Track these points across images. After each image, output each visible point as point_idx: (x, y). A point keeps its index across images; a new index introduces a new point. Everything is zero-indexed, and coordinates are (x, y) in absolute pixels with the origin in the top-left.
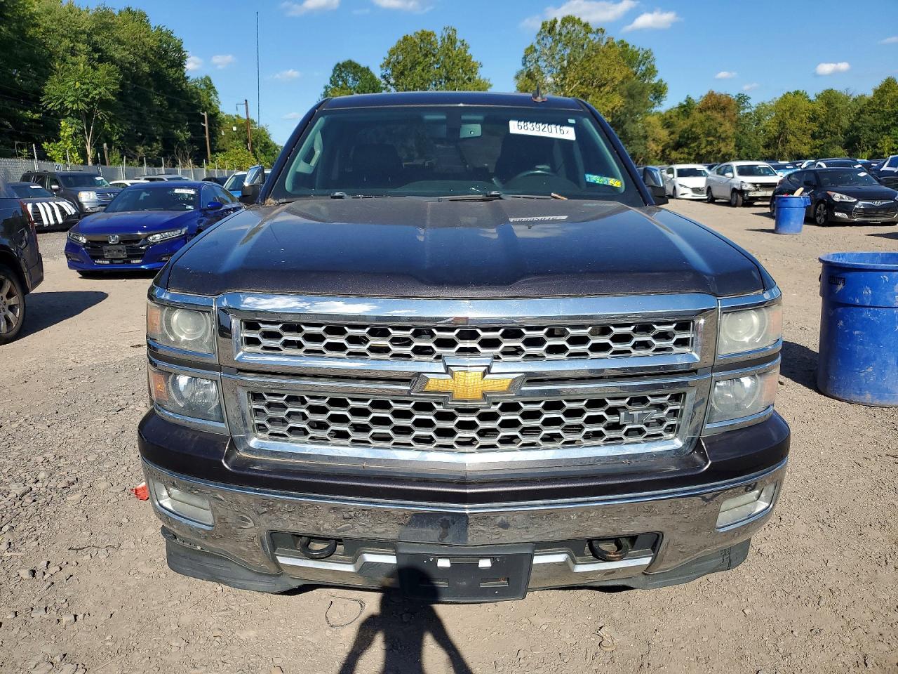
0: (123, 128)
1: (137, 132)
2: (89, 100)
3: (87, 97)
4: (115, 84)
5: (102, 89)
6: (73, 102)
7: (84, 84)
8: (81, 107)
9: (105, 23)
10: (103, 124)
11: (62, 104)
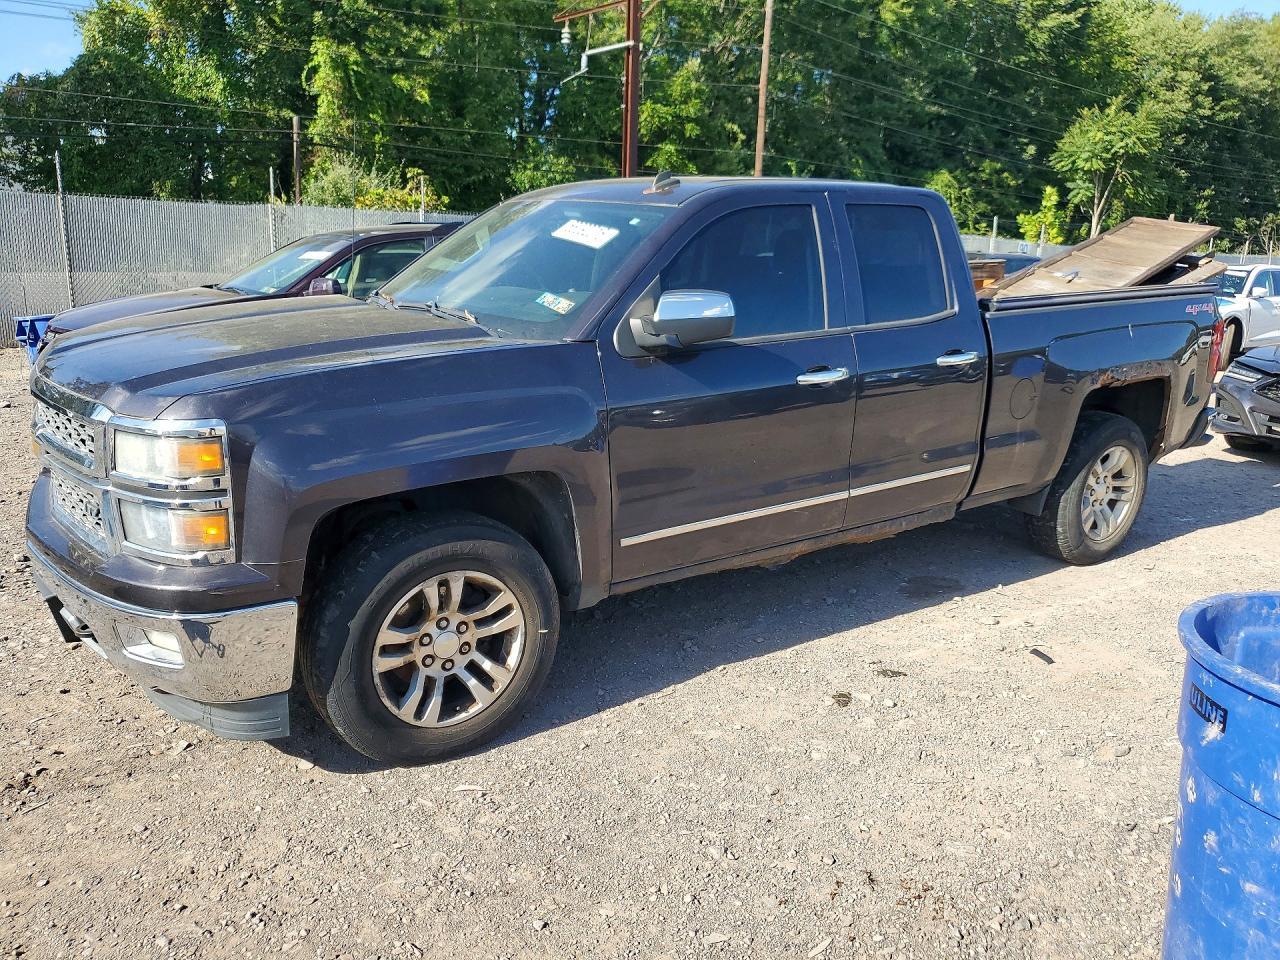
0: (1152, 193)
1: (1243, 197)
2: (1109, 156)
3: (1107, 151)
4: (1153, 131)
5: (1130, 141)
6: (1086, 160)
7: (1107, 134)
8: (1096, 167)
9: (1239, 37)
10: (1125, 188)
11: (1074, 162)
